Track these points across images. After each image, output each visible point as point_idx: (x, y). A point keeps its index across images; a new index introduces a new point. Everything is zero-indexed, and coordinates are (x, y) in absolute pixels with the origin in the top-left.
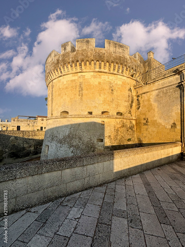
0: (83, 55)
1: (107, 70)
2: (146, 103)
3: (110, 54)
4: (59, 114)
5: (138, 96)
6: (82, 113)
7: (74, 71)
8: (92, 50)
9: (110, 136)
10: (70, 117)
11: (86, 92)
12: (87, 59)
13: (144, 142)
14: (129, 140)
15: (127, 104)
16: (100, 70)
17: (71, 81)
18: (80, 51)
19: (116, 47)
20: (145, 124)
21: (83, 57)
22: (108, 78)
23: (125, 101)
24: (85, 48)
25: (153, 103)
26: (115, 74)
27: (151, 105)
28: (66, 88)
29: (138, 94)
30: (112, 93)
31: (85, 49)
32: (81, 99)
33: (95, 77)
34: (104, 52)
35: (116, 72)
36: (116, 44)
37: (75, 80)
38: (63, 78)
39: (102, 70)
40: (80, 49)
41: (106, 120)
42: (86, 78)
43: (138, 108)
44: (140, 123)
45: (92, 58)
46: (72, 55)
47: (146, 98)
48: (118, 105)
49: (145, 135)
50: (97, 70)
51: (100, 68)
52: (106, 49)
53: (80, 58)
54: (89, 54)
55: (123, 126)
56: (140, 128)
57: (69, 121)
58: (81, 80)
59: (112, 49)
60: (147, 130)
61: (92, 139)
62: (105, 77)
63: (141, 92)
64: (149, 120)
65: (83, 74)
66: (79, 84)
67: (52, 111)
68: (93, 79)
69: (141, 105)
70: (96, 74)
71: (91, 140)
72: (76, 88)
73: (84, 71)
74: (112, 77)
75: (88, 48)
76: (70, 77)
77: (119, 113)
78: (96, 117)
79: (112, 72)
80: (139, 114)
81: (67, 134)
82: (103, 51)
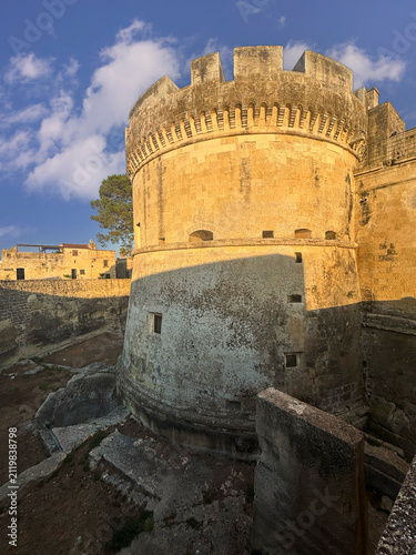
0: (252, 88)
1: (304, 131)
2: (388, 210)
3: (316, 88)
4: (186, 238)
5: (364, 194)
6: (249, 234)
7: (227, 130)
8: (275, 77)
9: (315, 288)
10: (219, 243)
11: (260, 183)
12: (263, 99)
13: (379, 299)
14: (350, 295)
15: (343, 212)
16: (290, 129)
17: (218, 155)
18: (245, 79)
19: (327, 71)
20: (383, 258)
21: (252, 95)
22: (309, 149)
23: (341, 205)
24: (257, 71)
25: (410, 209)
26: (322, 140)
27: (404, 214)
28: (206, 173)
29: (365, 189)
30: (318, 186)
31: (259, 75)
32: (247, 199)
33: (279, 146)
34: (303, 82)
35: (323, 136)
36: (328, 64)
37: (228, 154)
38: (196, 149)
39: (295, 129)
40: (246, 75)
41: (304, 251)
42: (257, 147)
43: (365, 222)
44: (369, 255)
45: (276, 97)
46: (223, 89)
47: (389, 198)
48: (327, 215)
49: (382, 282)
50: (285, 128)
51: (291, 123)
52: (307, 74)
53: (245, 96)
54: (268, 87)
55: (338, 264)
56: (370, 267)
57: (216, 254)
58: (246, 153)
59: (320, 76)
60: (389, 270)
61: (277, 294)
62: (301, 146)
63: (374, 185)
64: (397, 248)
65: (250, 138)
66: (239, 163)
67: (161, 232)
68: (273, 151)
69: (374, 214)
70: (281, 138)
71: (275, 298)
72: (232, 174)
73: (254, 130)
74: (316, 148)
75: (266, 71)
76: (215, 147)
77: (331, 235)
78: (284, 242)
79: (315, 133)
80: (366, 234)
81: (213, 286)
82: (301, 80)
